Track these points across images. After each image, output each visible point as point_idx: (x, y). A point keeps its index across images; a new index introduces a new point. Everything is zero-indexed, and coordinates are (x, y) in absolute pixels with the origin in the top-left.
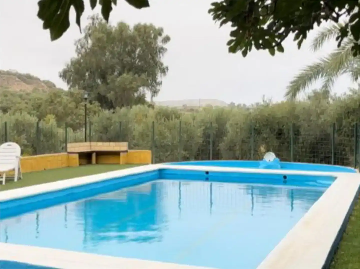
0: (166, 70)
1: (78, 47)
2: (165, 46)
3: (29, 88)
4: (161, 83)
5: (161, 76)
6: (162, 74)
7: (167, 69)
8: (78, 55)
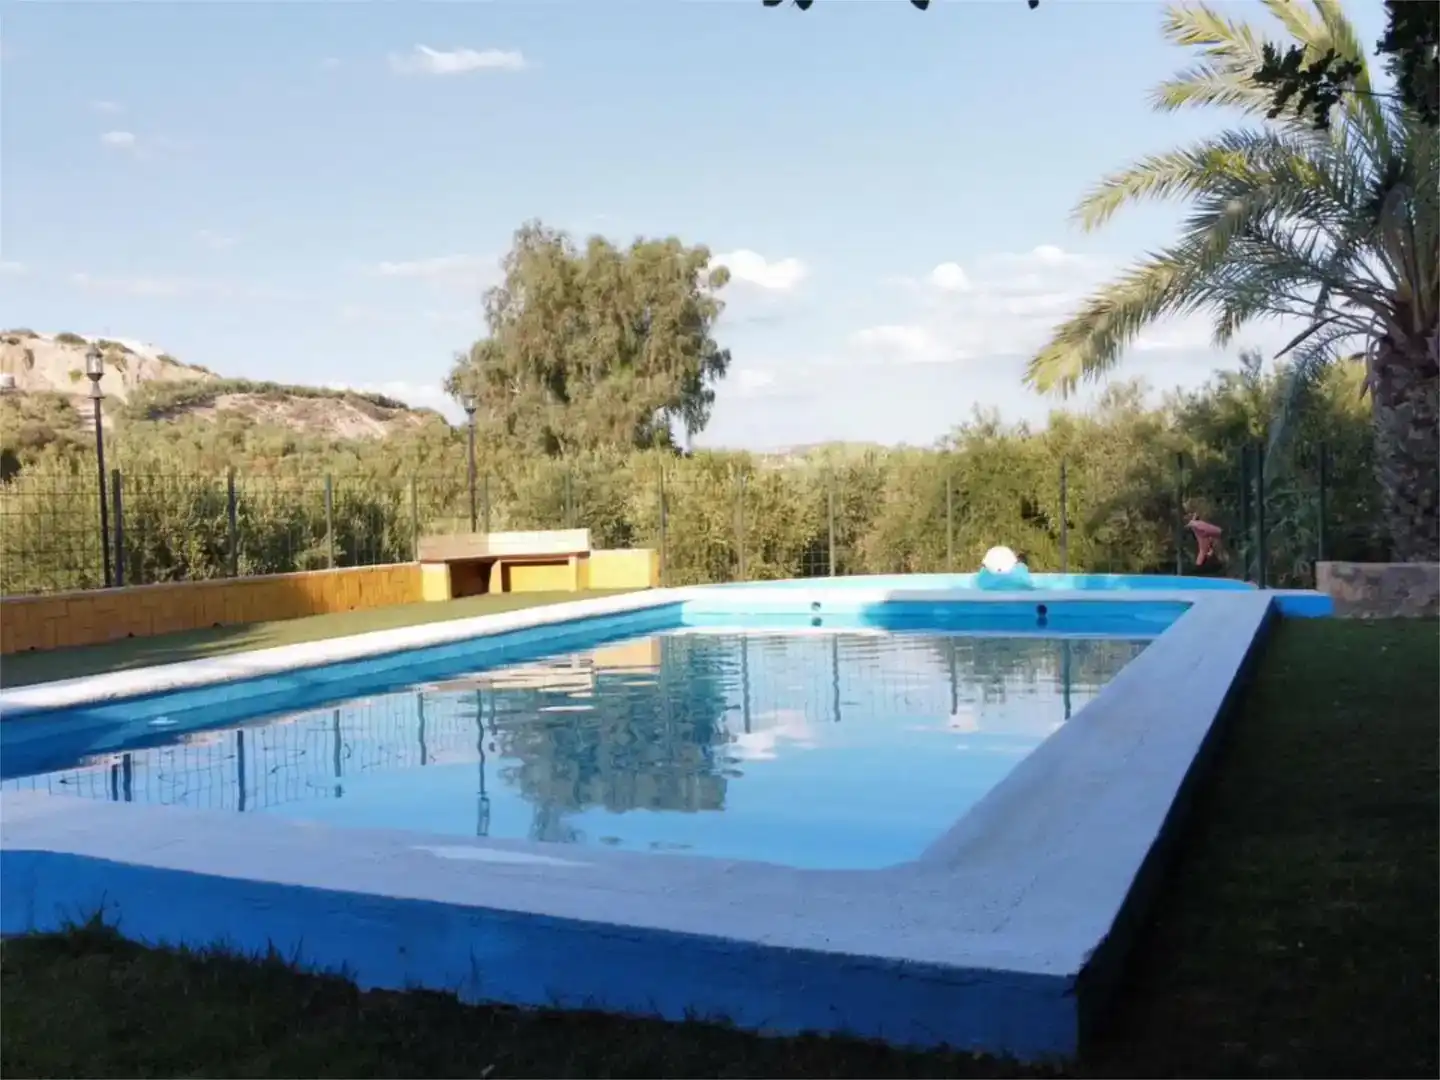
0: (724, 360)
1: (489, 307)
2: (718, 295)
3: (381, 430)
4: (711, 397)
5: (712, 378)
6: (716, 372)
7: (729, 358)
8: (493, 332)
